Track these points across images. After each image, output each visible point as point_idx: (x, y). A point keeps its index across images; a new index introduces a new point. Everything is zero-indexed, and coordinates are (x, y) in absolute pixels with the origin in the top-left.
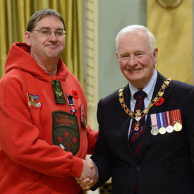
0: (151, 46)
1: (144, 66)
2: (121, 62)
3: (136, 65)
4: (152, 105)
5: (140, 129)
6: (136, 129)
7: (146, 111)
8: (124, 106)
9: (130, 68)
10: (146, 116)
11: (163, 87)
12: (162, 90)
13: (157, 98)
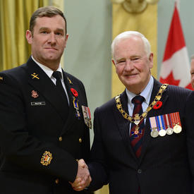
0: (146, 51)
1: (140, 71)
2: (117, 69)
3: (133, 70)
4: (150, 108)
5: (140, 132)
6: (136, 132)
7: (144, 115)
8: (122, 111)
9: (126, 73)
10: (145, 120)
11: (161, 91)
12: (160, 94)
13: (155, 102)
